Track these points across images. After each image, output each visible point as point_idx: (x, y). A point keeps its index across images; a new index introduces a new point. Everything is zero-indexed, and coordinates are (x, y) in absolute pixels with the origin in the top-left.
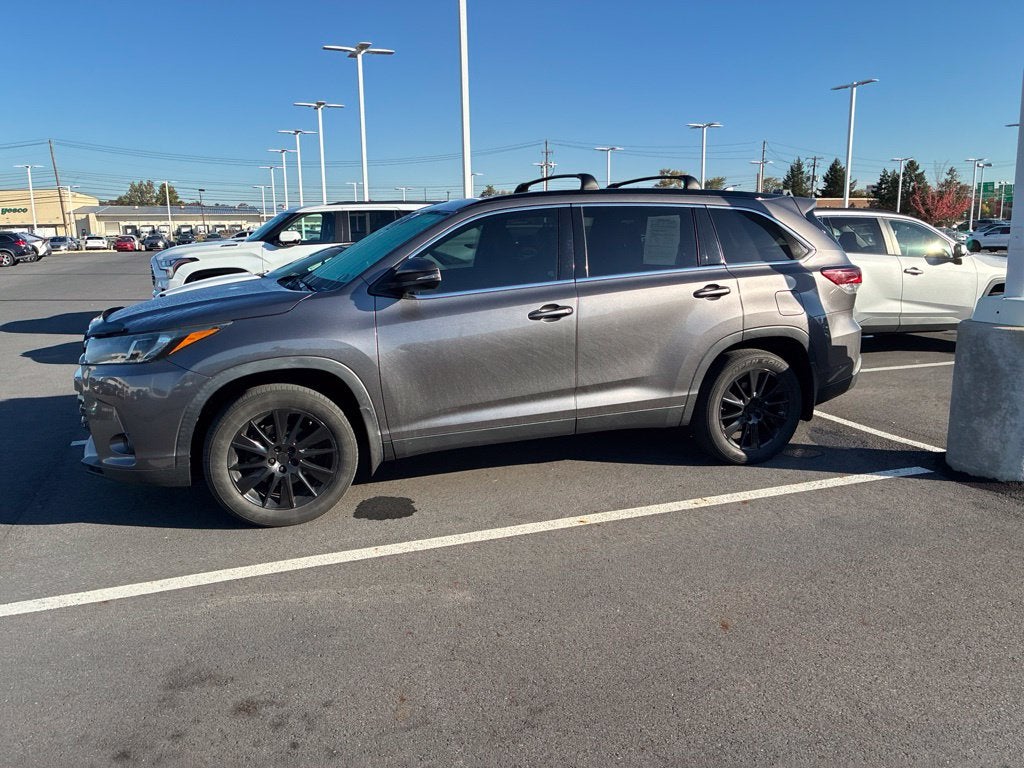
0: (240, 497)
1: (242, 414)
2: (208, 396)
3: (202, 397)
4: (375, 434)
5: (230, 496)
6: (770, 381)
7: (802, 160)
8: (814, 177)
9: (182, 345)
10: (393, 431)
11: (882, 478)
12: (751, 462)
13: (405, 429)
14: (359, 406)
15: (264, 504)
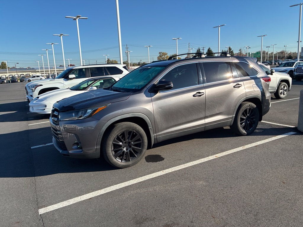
0: (115, 160)
1: (116, 132)
2: (106, 128)
3: (104, 128)
4: (153, 135)
5: (112, 160)
6: (252, 110)
7: (200, 48)
9: (96, 112)
10: (157, 134)
11: (285, 136)
12: (248, 135)
13: (160, 133)
14: (148, 127)
15: (122, 161)
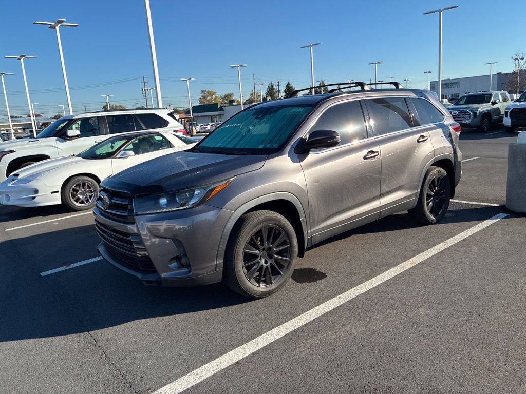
1: (249, 231)
2: (234, 223)
3: (231, 225)
4: (306, 233)
7: (273, 83)
8: (279, 91)
9: (213, 193)
10: (312, 230)
11: (496, 220)
12: (438, 222)
13: (317, 228)
14: (299, 218)
15: (259, 285)
